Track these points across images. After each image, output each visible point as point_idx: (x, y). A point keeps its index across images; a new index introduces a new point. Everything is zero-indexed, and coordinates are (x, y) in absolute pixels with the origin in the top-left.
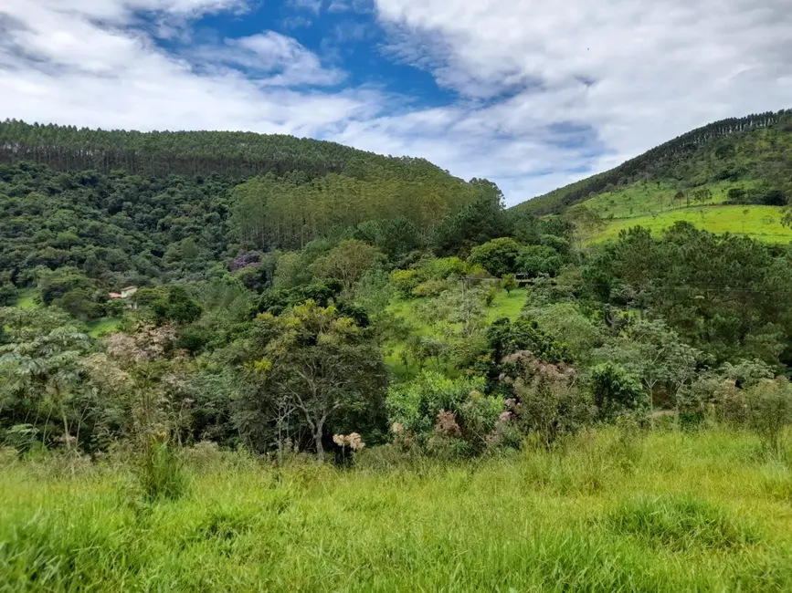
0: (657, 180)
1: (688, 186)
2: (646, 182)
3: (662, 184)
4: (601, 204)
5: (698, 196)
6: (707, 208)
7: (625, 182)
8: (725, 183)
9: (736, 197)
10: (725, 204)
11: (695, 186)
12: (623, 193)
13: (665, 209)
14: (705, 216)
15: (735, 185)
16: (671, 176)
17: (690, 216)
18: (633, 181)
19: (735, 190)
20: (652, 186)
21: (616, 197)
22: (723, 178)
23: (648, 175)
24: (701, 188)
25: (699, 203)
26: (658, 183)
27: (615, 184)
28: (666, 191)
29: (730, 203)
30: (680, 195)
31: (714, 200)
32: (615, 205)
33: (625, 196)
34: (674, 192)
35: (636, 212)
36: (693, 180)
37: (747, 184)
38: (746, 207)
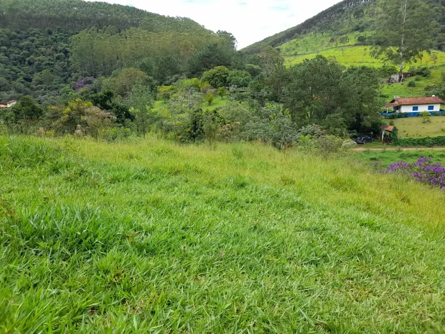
0: (322, 31)
1: (338, 35)
2: (316, 33)
3: (324, 34)
4: (291, 46)
5: (342, 41)
6: (346, 48)
7: (305, 33)
8: (357, 33)
9: (362, 41)
10: (356, 45)
11: (342, 35)
12: (303, 39)
13: (324, 48)
14: (345, 52)
15: (362, 34)
16: (329, 28)
17: (337, 52)
18: (309, 32)
19: (361, 37)
20: (319, 35)
21: (300, 42)
22: (356, 30)
23: (317, 28)
24: (344, 36)
25: (342, 45)
26: (322, 33)
27: (300, 34)
28: (325, 37)
29: (358, 45)
30: (332, 40)
31: (350, 43)
32: (299, 47)
33: (304, 41)
34: (330, 38)
35: (310, 51)
36: (341, 30)
37: (368, 33)
38: (366, 47)
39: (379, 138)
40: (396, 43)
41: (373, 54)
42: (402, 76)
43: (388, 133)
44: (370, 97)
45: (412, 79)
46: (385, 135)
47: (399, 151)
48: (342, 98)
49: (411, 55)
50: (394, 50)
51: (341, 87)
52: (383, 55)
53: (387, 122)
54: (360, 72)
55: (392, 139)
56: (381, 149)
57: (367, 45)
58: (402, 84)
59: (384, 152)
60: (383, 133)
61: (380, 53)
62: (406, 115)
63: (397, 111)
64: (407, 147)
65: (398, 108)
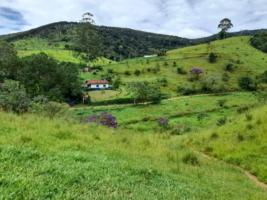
0: (43, 38)
1: (53, 42)
2: (39, 38)
3: (44, 39)
4: (22, 43)
5: (56, 45)
6: (59, 50)
7: (31, 37)
8: (64, 42)
9: (67, 47)
10: (64, 49)
11: (55, 42)
12: (30, 41)
13: (45, 48)
14: (58, 52)
15: (67, 44)
16: (47, 37)
17: (53, 52)
18: (34, 37)
20: (41, 40)
21: (28, 42)
23: (39, 36)
24: (57, 43)
25: (56, 48)
26: (43, 39)
27: (27, 37)
28: (46, 42)
29: (65, 49)
30: (50, 44)
31: (61, 47)
32: (28, 45)
33: (31, 42)
34: (48, 43)
35: (35, 48)
36: (54, 39)
37: (70, 44)
38: (70, 51)
39: (82, 102)
40: (85, 51)
41: (74, 55)
42: (90, 69)
43: (86, 99)
44: (75, 79)
45: (95, 71)
46: (84, 100)
47: (92, 109)
48: (59, 79)
49: (93, 58)
50: (85, 55)
51: (57, 73)
52: (79, 57)
53: (85, 93)
54: (68, 65)
55: (88, 102)
56: (83, 108)
57: (70, 50)
58: (90, 73)
59: (85, 109)
60: (84, 99)
61: (77, 56)
62: (94, 89)
63: (89, 87)
64: (96, 106)
65: (89, 85)
